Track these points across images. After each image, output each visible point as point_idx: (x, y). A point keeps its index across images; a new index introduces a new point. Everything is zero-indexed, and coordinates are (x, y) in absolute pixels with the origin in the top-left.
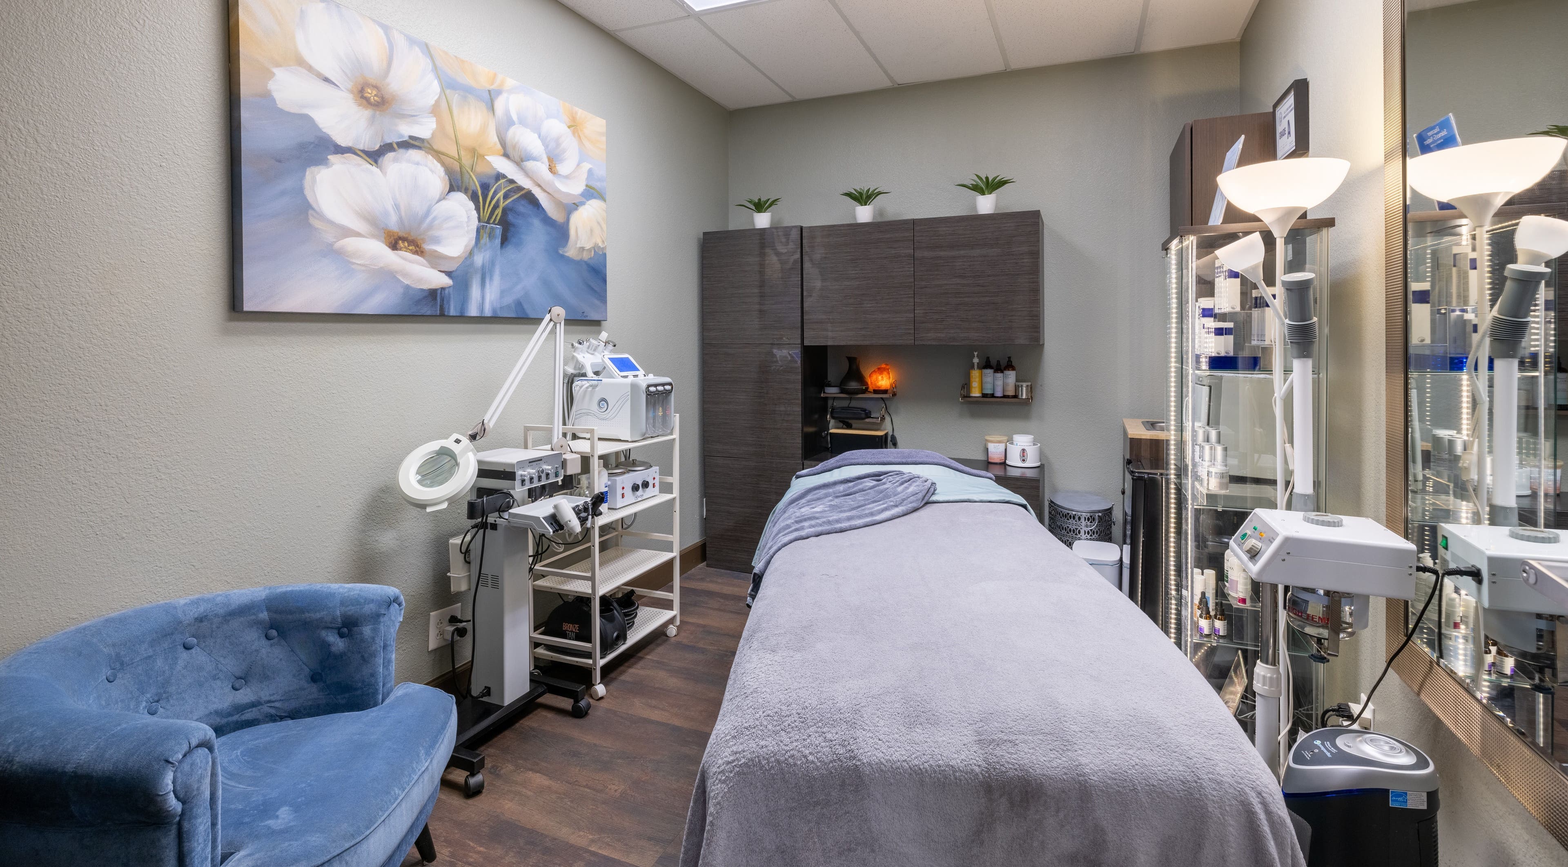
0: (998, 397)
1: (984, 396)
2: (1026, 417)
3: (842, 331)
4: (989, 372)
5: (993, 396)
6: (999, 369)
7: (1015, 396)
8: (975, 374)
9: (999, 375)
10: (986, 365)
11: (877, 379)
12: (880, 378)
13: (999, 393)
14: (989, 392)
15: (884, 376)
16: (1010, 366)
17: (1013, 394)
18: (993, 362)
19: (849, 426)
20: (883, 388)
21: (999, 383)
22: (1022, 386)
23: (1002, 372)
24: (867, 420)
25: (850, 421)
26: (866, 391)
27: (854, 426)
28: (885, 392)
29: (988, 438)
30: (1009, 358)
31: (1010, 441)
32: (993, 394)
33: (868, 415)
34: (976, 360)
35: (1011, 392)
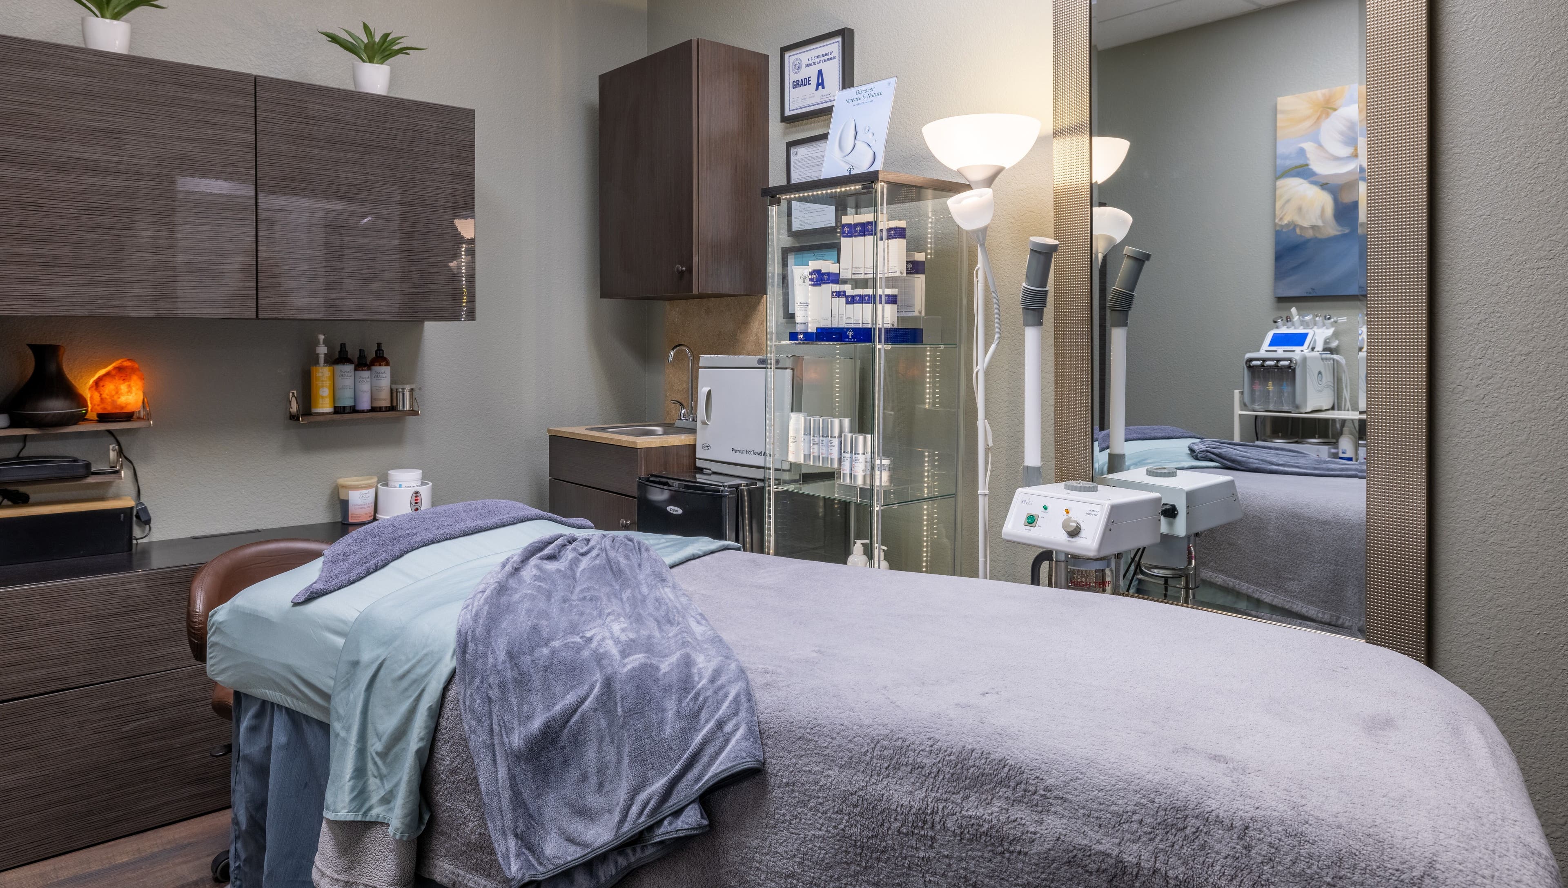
0: (363, 411)
1: (338, 410)
2: (397, 440)
3: (79, 285)
4: (349, 368)
5: (354, 410)
6: (363, 363)
7: (392, 408)
8: (323, 374)
9: (365, 374)
10: (339, 357)
11: (117, 392)
12: (123, 387)
13: (365, 405)
14: (348, 403)
15: (132, 383)
16: (380, 359)
17: (389, 405)
18: (353, 352)
19: (21, 500)
20: (130, 409)
21: (365, 387)
22: (403, 390)
23: (369, 369)
24: (91, 480)
25: (23, 489)
26: (81, 418)
27: (33, 498)
28: (129, 417)
29: (342, 481)
30: (379, 345)
31: (385, 481)
32: (354, 407)
33: (87, 470)
34: (322, 350)
35: (385, 402)
